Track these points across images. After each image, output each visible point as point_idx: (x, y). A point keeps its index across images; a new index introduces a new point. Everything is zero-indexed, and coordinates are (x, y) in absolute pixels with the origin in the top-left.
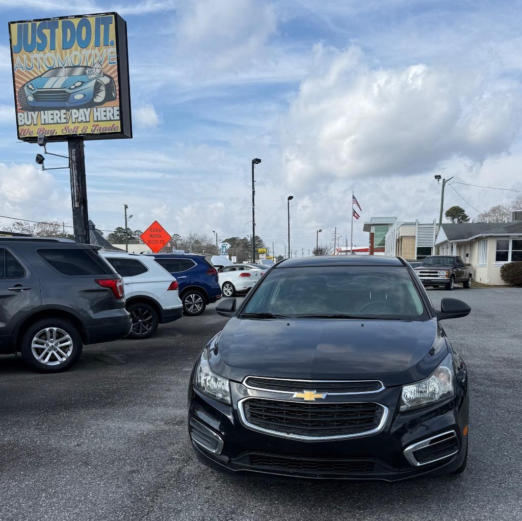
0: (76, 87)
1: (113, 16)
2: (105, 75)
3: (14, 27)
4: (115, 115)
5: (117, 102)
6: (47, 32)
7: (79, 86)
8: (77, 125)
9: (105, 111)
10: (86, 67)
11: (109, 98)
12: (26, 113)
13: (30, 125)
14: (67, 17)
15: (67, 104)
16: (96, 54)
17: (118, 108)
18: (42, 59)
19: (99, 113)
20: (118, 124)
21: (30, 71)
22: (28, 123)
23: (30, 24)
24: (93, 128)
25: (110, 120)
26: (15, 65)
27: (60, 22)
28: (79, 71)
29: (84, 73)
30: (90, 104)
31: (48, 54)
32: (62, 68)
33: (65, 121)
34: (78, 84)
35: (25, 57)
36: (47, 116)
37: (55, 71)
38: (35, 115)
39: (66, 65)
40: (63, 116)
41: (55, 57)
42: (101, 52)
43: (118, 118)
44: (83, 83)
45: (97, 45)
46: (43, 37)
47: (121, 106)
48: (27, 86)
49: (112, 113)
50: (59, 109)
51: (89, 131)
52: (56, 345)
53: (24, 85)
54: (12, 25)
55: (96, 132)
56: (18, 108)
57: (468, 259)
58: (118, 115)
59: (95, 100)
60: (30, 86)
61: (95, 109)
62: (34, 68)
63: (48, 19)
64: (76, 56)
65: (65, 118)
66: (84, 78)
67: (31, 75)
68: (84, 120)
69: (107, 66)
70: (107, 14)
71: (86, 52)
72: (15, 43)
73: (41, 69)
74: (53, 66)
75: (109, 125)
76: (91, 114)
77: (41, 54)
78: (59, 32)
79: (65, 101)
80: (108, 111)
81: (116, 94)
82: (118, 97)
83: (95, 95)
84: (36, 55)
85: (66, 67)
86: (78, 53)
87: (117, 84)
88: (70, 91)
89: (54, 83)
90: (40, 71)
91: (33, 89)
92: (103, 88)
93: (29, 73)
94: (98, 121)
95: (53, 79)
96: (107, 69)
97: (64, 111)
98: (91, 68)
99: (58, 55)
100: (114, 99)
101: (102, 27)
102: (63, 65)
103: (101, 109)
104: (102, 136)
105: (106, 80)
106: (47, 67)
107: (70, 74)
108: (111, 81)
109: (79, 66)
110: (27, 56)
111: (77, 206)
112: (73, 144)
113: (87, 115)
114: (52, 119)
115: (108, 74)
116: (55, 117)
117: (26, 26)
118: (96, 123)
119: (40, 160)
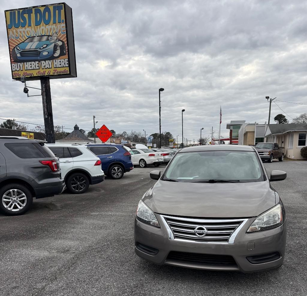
0: (44, 48)
1: (63, 5)
2: (59, 40)
3: (8, 13)
4: (66, 64)
5: (67, 56)
6: (26, 16)
7: (45, 47)
8: (44, 70)
9: (60, 62)
10: (49, 36)
11: (62, 54)
12: (16, 64)
14: (37, 7)
15: (39, 58)
16: (54, 28)
17: (67, 60)
18: (24, 32)
19: (57, 63)
20: (68, 69)
21: (18, 39)
22: (18, 70)
23: (17, 11)
24: (54, 72)
25: (63, 67)
26: (9, 36)
27: (33, 10)
28: (45, 38)
29: (48, 40)
30: (51, 58)
31: (28, 29)
32: (35, 36)
33: (38, 68)
34: (45, 46)
35: (14, 31)
36: (28, 65)
37: (31, 39)
38: (21, 64)
39: (37, 35)
41: (31, 30)
42: (57, 27)
43: (68, 65)
44: (47, 45)
45: (54, 23)
46: (24, 19)
47: (69, 59)
48: (17, 48)
49: (64, 62)
50: (35, 61)
51: (51, 74)
52: (17, 199)
53: (15, 48)
54: (6, 12)
55: (55, 74)
56: (12, 61)
57: (283, 144)
58: (67, 64)
59: (54, 55)
60: (18, 48)
61: (54, 61)
62: (20, 37)
63: (27, 8)
64: (43, 29)
65: (38, 66)
66: (48, 42)
67: (19, 41)
68: (49, 67)
69: (60, 35)
70: (59, 4)
71: (48, 27)
72: (9, 22)
73: (24, 38)
74: (30, 36)
75: (63, 69)
77: (23, 29)
78: (33, 15)
79: (38, 56)
80: (62, 62)
81: (66, 51)
82: (67, 53)
83: (54, 52)
84: (20, 29)
85: (37, 36)
86: (43, 27)
87: (66, 45)
88: (40, 50)
89: (32, 46)
90: (23, 39)
91: (20, 49)
92: (58, 48)
94: (56, 68)
95: (31, 44)
96: (61, 36)
97: (37, 62)
98: (51, 36)
99: (33, 29)
100: (65, 54)
101: (57, 11)
102: (36, 35)
103: (58, 61)
104: (58, 76)
105: (60, 43)
106: (27, 36)
107: (40, 40)
108: (63, 44)
109: (44, 36)
110: (16, 30)
111: (46, 117)
112: (43, 81)
113: (50, 64)
114: (31, 67)
115: (61, 39)
116: (33, 66)
117: (15, 13)
118: (56, 69)
119: (26, 91)
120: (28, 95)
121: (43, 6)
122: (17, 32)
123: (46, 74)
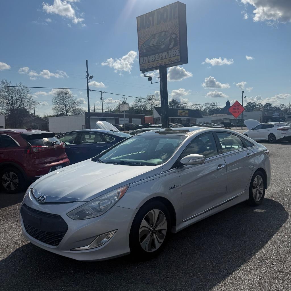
0: (162, 42)
1: (177, 3)
2: (174, 33)
5: (178, 46)
6: (151, 18)
8: (162, 60)
9: (173, 52)
10: (166, 31)
11: (175, 45)
12: (143, 58)
13: (144, 64)
14: (158, 9)
15: (158, 51)
17: (179, 49)
18: (149, 31)
19: (171, 53)
20: (179, 57)
21: (145, 38)
24: (169, 61)
25: (176, 56)
26: (139, 37)
27: (156, 12)
28: (164, 33)
29: (165, 35)
30: (168, 49)
31: (152, 28)
32: (156, 34)
34: (163, 40)
36: (151, 58)
38: (146, 58)
39: (158, 32)
40: (157, 57)
42: (172, 23)
44: (165, 39)
45: (170, 19)
46: (149, 21)
48: (143, 45)
49: (176, 52)
50: (155, 54)
51: (167, 63)
54: (138, 18)
55: (170, 63)
56: (140, 56)
58: (179, 53)
59: (169, 47)
60: (145, 45)
61: (169, 52)
62: (146, 36)
63: (151, 12)
64: (162, 27)
65: (157, 58)
66: (165, 37)
67: (145, 40)
68: (165, 58)
70: (174, 3)
71: (166, 24)
72: (139, 26)
73: (149, 36)
74: (153, 34)
75: (175, 58)
76: (168, 55)
77: (149, 29)
78: (155, 17)
82: (179, 43)
83: (169, 45)
84: (147, 30)
85: (158, 33)
86: (162, 25)
87: (179, 37)
88: (159, 45)
89: (153, 42)
92: (173, 40)
95: (153, 40)
96: (174, 30)
97: (157, 55)
98: (168, 31)
99: (155, 28)
101: (173, 10)
104: (172, 64)
105: (174, 36)
106: (151, 35)
107: (159, 36)
108: (176, 36)
109: (163, 32)
110: (143, 31)
111: (163, 100)
113: (166, 54)
114: (153, 59)
115: (175, 33)
117: (143, 17)
118: (170, 59)
119: (150, 79)
120: (151, 82)
121: (162, 8)
123: (163, 64)
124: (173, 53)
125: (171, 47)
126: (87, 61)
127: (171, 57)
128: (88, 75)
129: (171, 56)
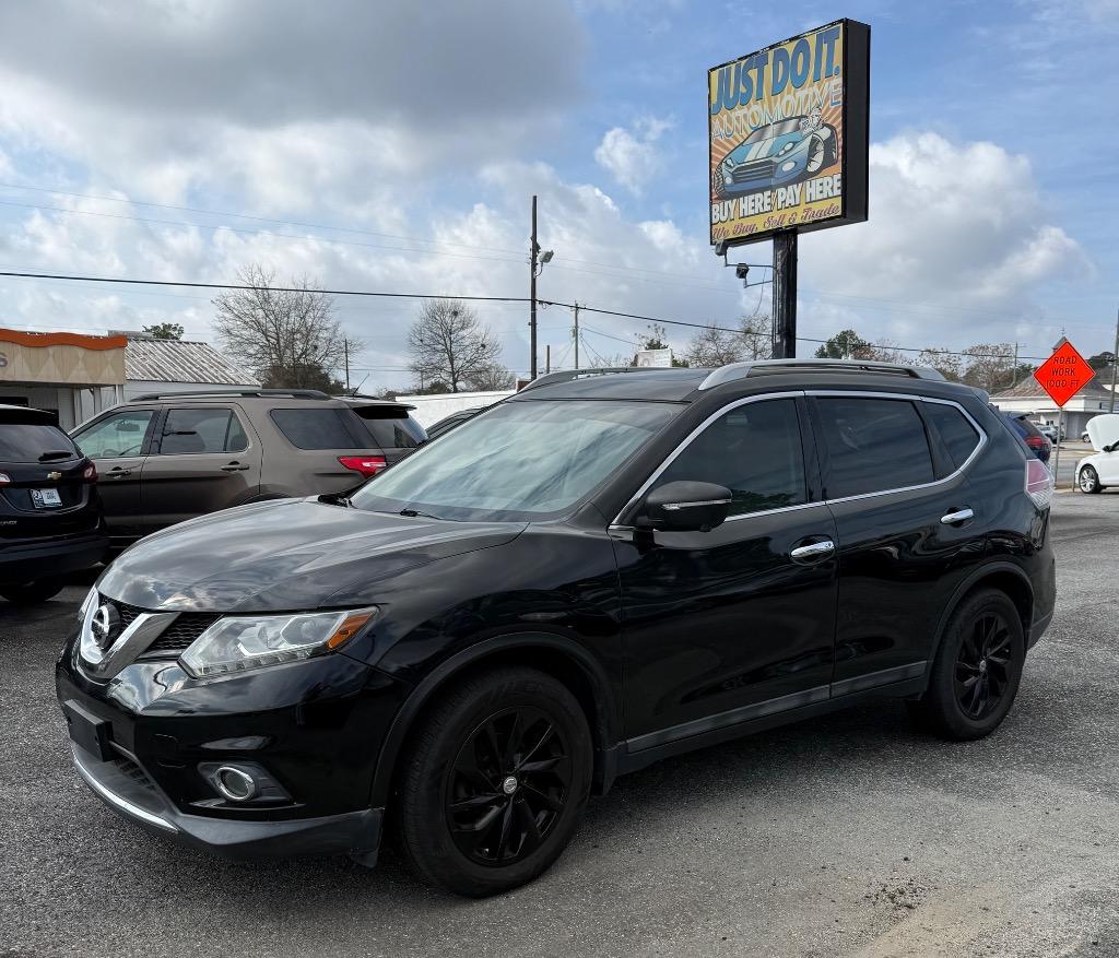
0: (786, 152)
1: (842, 24)
2: (824, 125)
3: (715, 74)
4: (835, 189)
5: (838, 167)
6: (753, 73)
8: (783, 212)
9: (821, 184)
11: (828, 162)
12: (721, 204)
13: (726, 221)
14: (778, 44)
15: (773, 182)
16: (814, 93)
17: (839, 176)
18: (745, 116)
19: (813, 188)
20: (838, 202)
21: (731, 139)
22: (723, 219)
23: (733, 66)
24: (804, 214)
25: (829, 198)
26: (713, 133)
27: (771, 53)
28: (793, 122)
29: (797, 128)
30: (803, 176)
31: (755, 107)
32: (769, 125)
33: (767, 208)
34: (787, 149)
36: (746, 204)
37: (761, 130)
38: (731, 204)
39: (774, 120)
40: (767, 201)
41: (761, 109)
42: (821, 88)
43: (839, 192)
44: (795, 143)
45: (817, 79)
46: (748, 82)
47: (844, 173)
48: (726, 162)
49: (831, 185)
50: (762, 190)
51: (798, 221)
53: (721, 162)
54: (712, 73)
55: (807, 221)
56: (714, 197)
58: (839, 188)
59: (809, 169)
60: (729, 162)
61: (808, 183)
62: (735, 133)
63: (755, 53)
64: (788, 102)
65: (769, 204)
67: (731, 143)
68: (793, 204)
69: (828, 109)
70: (832, 24)
71: (801, 93)
72: (714, 100)
73: (744, 133)
74: (759, 125)
75: (824, 206)
76: (803, 193)
77: (745, 110)
78: (768, 69)
79: (772, 177)
80: (825, 184)
81: (837, 154)
82: (840, 157)
83: (809, 161)
84: (739, 112)
85: (774, 123)
86: (790, 97)
87: (840, 136)
88: (777, 160)
89: (758, 152)
90: (742, 136)
91: (732, 165)
92: (820, 147)
93: (728, 141)
95: (757, 145)
97: (768, 193)
99: (766, 106)
100: (834, 162)
101: (825, 46)
102: (771, 120)
103: (816, 182)
104: (817, 225)
105: (825, 133)
106: (751, 127)
107: (779, 134)
108: (832, 135)
109: (791, 118)
110: (728, 116)
111: (778, 341)
112: (780, 242)
113: (797, 193)
114: (753, 208)
115: (829, 122)
116: (758, 205)
117: (729, 71)
118: (809, 206)
119: (742, 272)
120: (745, 282)
121: (792, 40)
122: (729, 121)
123: (787, 224)
124: (820, 188)
125: (813, 167)
126: (535, 198)
127: (811, 202)
128: (536, 248)
129: (813, 199)
